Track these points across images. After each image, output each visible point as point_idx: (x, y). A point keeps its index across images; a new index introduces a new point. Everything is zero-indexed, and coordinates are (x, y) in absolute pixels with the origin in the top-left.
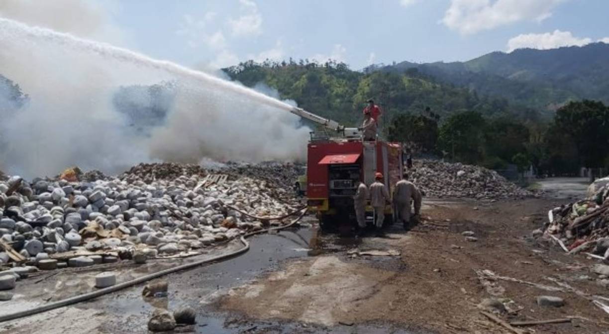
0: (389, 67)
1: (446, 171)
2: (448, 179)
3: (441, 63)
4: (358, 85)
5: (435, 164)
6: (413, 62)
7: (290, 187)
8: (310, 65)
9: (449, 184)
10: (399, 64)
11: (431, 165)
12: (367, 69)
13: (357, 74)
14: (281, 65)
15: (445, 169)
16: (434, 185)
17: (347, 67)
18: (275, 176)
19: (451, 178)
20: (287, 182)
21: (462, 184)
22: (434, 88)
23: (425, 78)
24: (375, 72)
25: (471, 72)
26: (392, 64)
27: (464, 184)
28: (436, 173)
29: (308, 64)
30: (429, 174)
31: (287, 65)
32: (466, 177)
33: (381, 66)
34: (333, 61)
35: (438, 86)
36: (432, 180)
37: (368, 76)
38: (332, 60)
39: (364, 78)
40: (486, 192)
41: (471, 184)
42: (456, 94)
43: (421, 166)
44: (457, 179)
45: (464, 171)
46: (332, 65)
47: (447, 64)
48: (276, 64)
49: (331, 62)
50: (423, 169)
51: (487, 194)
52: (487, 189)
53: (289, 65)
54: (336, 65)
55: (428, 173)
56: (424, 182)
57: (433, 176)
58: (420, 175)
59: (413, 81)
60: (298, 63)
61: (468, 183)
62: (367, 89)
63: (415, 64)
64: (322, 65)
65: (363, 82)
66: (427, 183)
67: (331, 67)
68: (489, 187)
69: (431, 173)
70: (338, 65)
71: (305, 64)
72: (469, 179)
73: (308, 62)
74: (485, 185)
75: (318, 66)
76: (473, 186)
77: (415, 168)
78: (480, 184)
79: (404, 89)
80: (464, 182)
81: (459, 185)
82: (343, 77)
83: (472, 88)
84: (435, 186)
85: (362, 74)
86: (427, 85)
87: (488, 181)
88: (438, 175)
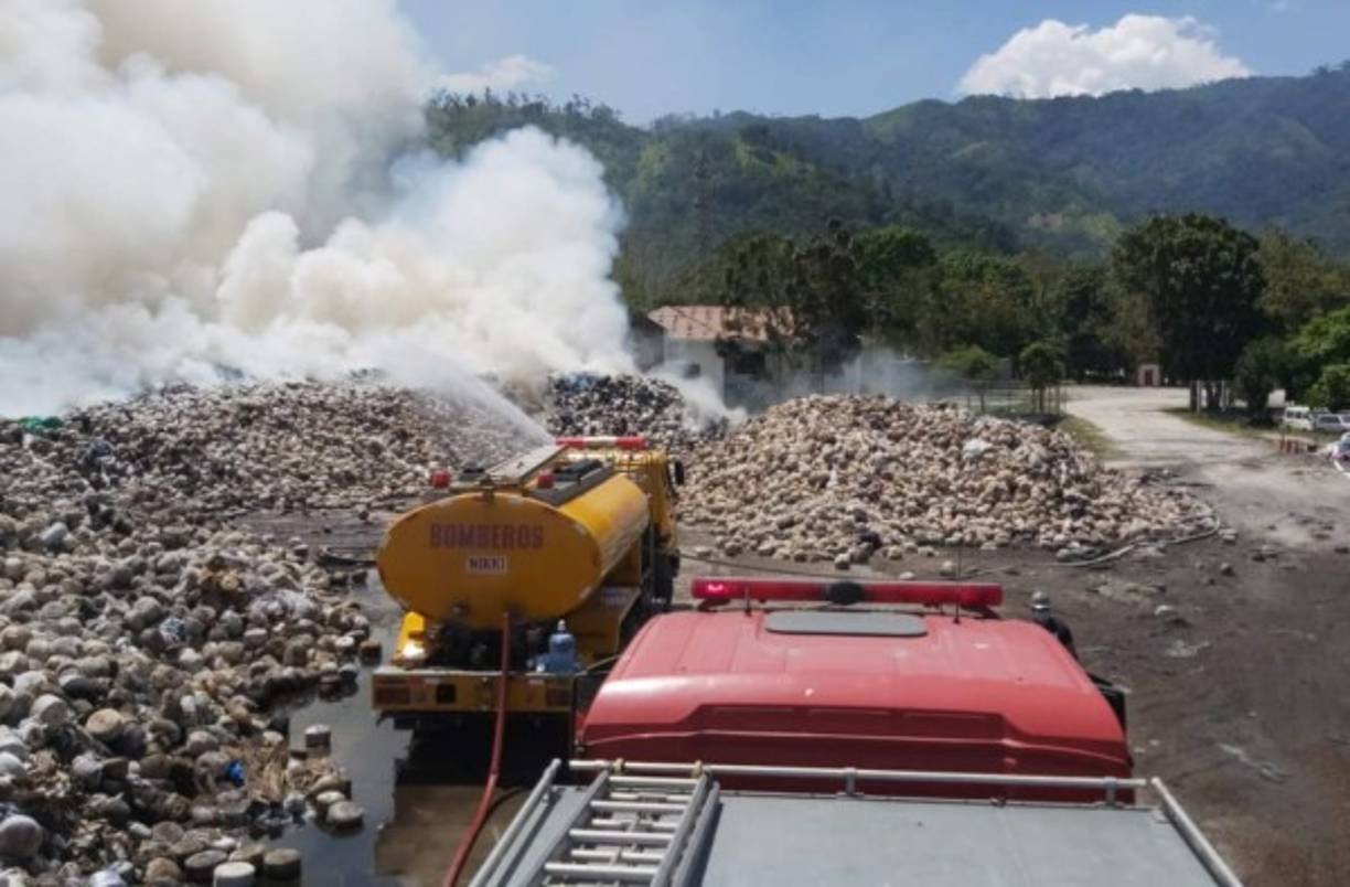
0: (706, 120)
1: (925, 438)
2: (935, 469)
3: (815, 119)
4: (639, 158)
5: (888, 412)
6: (756, 113)
7: (419, 468)
8: (531, 106)
9: (942, 488)
10: (727, 117)
11: (878, 418)
12: (659, 124)
13: (636, 133)
14: (466, 104)
15: (922, 433)
16: (899, 494)
17: (615, 116)
18: (367, 430)
19: (946, 465)
20: (411, 449)
21: (982, 488)
22: (804, 171)
23: (784, 150)
24: (675, 131)
25: (876, 141)
26: (711, 115)
27: (989, 489)
28: (899, 448)
29: (527, 104)
30: (879, 454)
31: (478, 104)
32: (991, 462)
33: (688, 118)
34: (584, 102)
35: (810, 167)
36: (889, 477)
37: (661, 138)
38: (582, 99)
39: (652, 143)
40: (1067, 523)
41: (1013, 488)
42: (846, 186)
43: (849, 421)
44: (967, 468)
45: (988, 439)
46: (582, 110)
47: (827, 122)
48: (452, 100)
49: (579, 104)
50: (857, 435)
51: (1073, 530)
52: (1066, 508)
53: (483, 105)
54: (590, 112)
55: (874, 449)
56: (864, 485)
57: (890, 459)
58: (850, 457)
59: (759, 155)
60: (503, 100)
61: (1003, 485)
62: (657, 169)
63: (762, 118)
64: (558, 109)
65: (649, 154)
66: (871, 489)
67: (578, 114)
68: (1072, 500)
69: (883, 450)
70: (595, 110)
71: (520, 103)
72: (1003, 473)
73: (526, 100)
74: (1059, 494)
75: (550, 111)
76: (1018, 496)
77: (832, 429)
78: (1043, 490)
79: (738, 172)
80: (991, 482)
81: (975, 492)
82: (607, 138)
83: (878, 173)
84: (899, 499)
85: (647, 134)
86: (789, 165)
87: (1063, 478)
88: (906, 454)
